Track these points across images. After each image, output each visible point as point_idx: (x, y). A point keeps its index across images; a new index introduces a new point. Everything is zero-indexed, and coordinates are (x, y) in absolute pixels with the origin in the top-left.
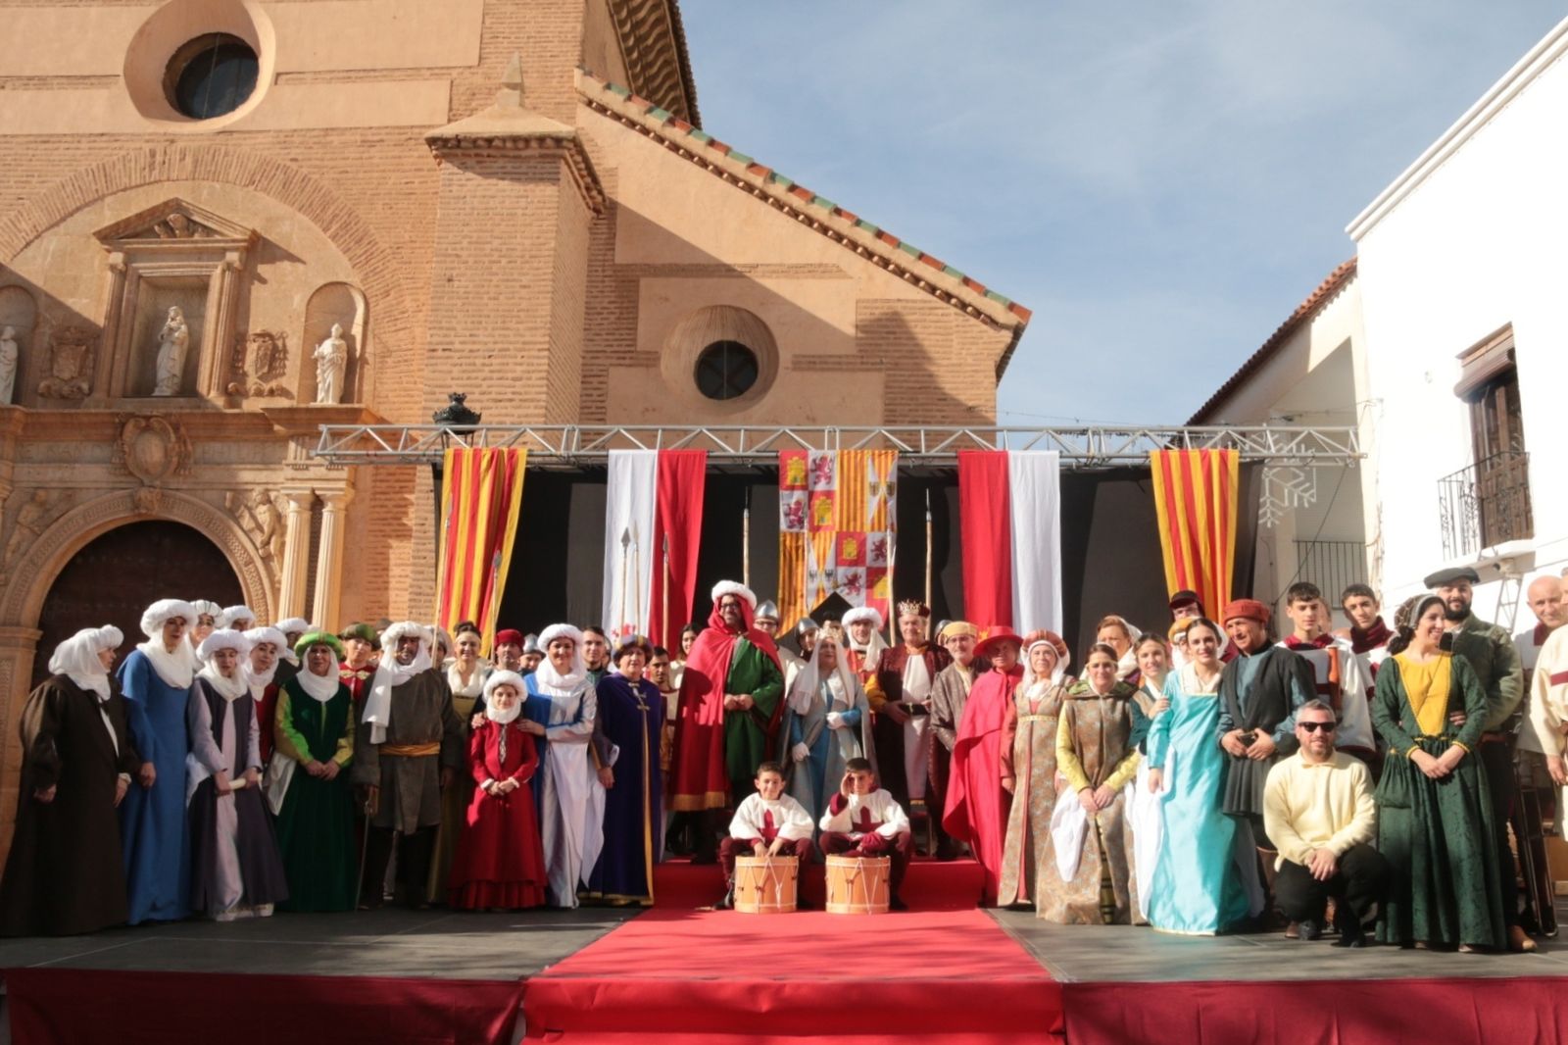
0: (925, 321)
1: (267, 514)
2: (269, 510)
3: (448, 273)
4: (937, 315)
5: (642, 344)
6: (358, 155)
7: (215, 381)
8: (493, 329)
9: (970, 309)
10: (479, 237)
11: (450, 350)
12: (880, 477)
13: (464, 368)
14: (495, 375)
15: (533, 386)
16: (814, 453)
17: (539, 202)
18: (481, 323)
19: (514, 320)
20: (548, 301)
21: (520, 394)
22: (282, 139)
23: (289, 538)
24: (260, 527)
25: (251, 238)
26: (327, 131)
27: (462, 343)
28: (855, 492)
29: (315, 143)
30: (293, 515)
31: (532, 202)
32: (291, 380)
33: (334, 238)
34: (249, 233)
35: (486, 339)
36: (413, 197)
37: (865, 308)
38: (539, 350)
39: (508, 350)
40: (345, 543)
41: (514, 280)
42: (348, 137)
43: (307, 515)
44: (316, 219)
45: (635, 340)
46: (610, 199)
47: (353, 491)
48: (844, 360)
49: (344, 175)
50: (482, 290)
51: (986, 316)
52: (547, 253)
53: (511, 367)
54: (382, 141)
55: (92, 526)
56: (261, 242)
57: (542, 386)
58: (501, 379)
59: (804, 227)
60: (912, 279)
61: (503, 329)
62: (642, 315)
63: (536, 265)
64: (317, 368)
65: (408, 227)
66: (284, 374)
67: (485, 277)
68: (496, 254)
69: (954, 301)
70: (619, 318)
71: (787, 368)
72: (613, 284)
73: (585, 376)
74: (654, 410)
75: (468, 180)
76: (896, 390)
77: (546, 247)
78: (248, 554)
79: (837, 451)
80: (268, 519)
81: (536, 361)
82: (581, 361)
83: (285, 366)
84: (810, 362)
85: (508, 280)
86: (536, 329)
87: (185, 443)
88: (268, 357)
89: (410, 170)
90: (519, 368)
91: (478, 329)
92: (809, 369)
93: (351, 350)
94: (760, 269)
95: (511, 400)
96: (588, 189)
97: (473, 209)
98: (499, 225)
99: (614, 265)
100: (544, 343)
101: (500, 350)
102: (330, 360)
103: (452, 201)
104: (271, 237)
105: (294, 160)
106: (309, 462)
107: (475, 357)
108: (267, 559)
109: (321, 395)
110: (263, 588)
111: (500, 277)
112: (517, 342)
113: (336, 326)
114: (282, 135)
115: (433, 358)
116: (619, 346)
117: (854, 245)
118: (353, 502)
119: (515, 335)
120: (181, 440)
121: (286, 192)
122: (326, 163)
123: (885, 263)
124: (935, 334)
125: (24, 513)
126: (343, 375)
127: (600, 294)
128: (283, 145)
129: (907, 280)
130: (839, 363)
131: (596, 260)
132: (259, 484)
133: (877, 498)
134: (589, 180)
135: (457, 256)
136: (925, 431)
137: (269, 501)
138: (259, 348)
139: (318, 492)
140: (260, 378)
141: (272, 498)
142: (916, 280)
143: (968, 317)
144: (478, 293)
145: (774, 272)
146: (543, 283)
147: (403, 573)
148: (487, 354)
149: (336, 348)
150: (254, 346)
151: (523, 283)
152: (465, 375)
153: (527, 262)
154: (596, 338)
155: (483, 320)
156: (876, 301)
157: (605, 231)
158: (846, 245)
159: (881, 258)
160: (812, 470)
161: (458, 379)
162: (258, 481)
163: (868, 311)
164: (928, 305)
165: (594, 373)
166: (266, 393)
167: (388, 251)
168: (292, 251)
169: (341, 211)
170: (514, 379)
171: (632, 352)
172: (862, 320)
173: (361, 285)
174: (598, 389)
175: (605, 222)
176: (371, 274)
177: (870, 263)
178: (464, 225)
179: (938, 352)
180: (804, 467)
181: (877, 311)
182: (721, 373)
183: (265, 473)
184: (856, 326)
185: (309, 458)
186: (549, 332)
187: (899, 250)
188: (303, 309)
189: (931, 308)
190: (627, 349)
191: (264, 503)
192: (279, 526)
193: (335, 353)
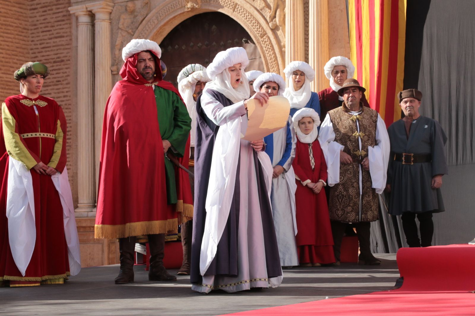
40: (329, 8)
55: (162, 23)
78: (263, 28)
108: (275, 30)
125: (122, 21)
192: (280, 1)
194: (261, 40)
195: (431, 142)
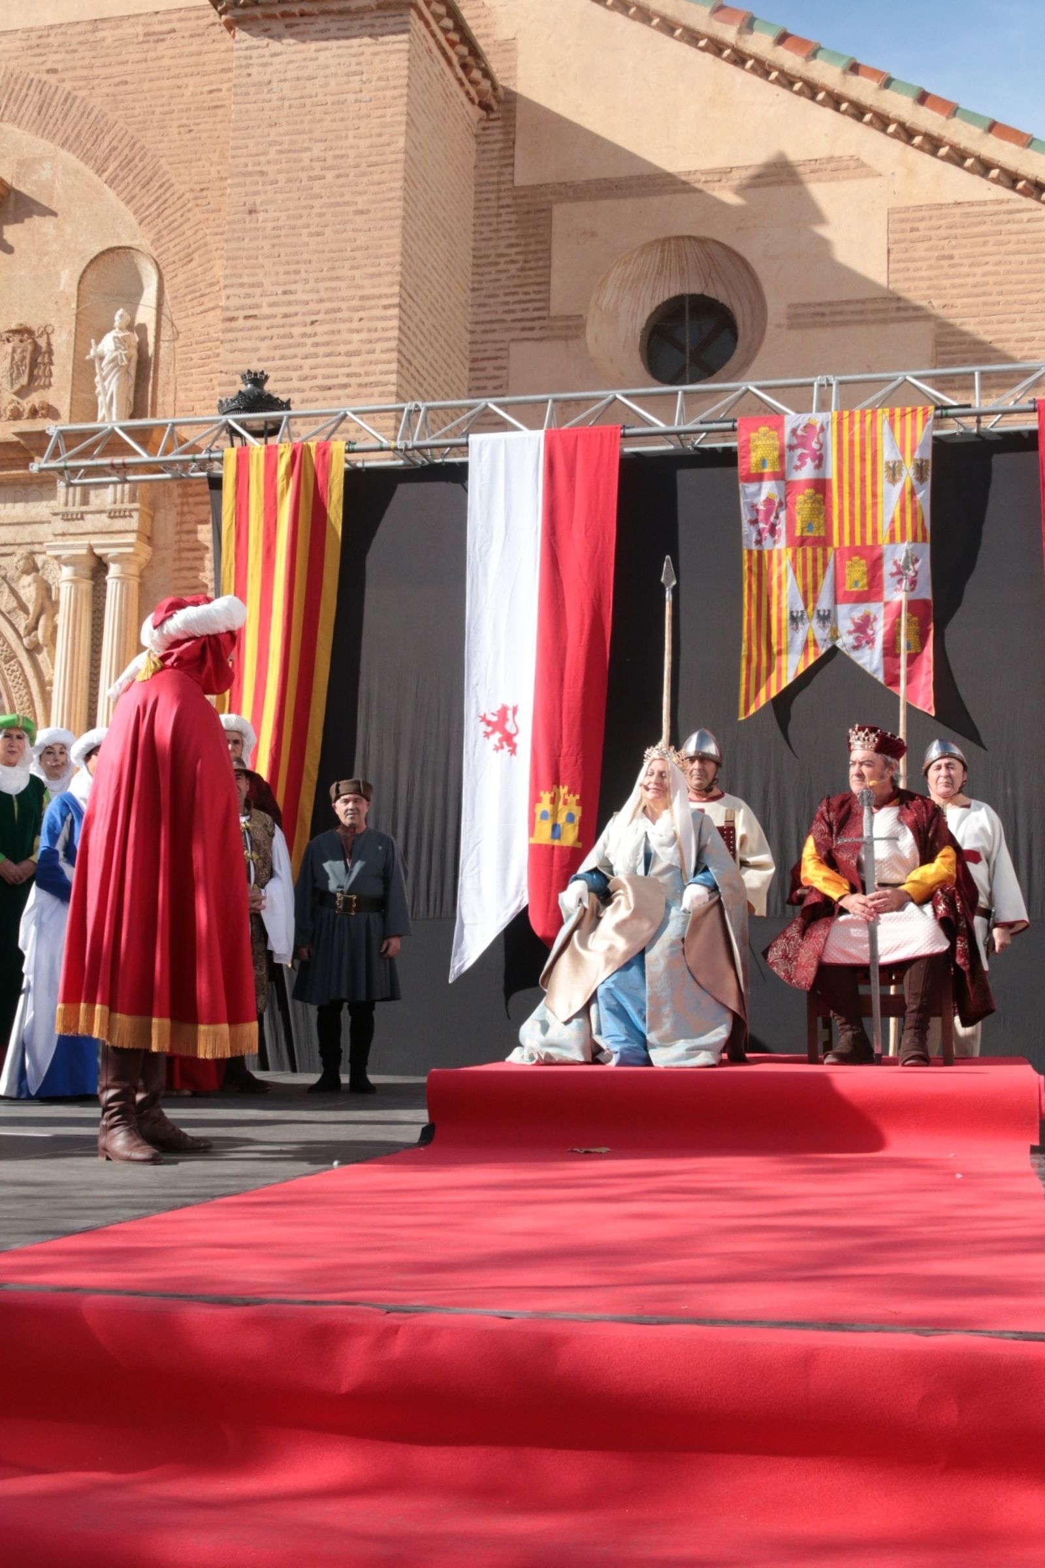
0: (1001, 233)
1: (33, 588)
2: (35, 581)
3: (250, 200)
4: (1021, 222)
5: (558, 305)
6: (143, 56)
8: (317, 280)
10: (292, 142)
11: (255, 317)
12: (903, 452)
13: (276, 342)
14: (321, 350)
15: (377, 363)
16: (793, 420)
17: (379, 79)
18: (297, 272)
19: (347, 264)
20: (398, 230)
21: (359, 375)
22: (34, 42)
23: (62, 619)
24: (23, 608)
26: (96, 23)
27: (273, 305)
28: (863, 480)
29: (80, 43)
30: (67, 587)
31: (369, 81)
32: (59, 394)
33: (111, 182)
35: (306, 297)
36: (220, 111)
37: (902, 221)
38: (386, 307)
39: (339, 310)
41: (347, 204)
42: (127, 30)
43: (86, 585)
44: (86, 157)
45: (547, 300)
46: (503, 87)
47: (149, 549)
48: (870, 306)
49: (122, 88)
50: (300, 223)
52: (393, 157)
53: (345, 336)
54: (174, 31)
56: (12, 197)
57: (389, 362)
58: (329, 355)
59: (804, 101)
60: (978, 168)
61: (331, 279)
62: (557, 261)
63: (376, 177)
64: (95, 375)
65: (215, 157)
66: (50, 385)
67: (303, 202)
68: (317, 165)
70: (522, 269)
71: (779, 326)
72: (513, 217)
73: (474, 360)
75: (274, 55)
76: (954, 348)
77: (392, 148)
78: (9, 646)
79: (833, 414)
80: (34, 595)
81: (380, 324)
82: (468, 337)
83: (51, 375)
84: (816, 314)
85: (338, 205)
86: (380, 275)
88: (27, 361)
89: (215, 72)
90: (357, 337)
91: (295, 282)
92: (814, 325)
93: (142, 347)
94: (735, 172)
95: (345, 386)
96: (465, 67)
97: (283, 99)
98: (321, 120)
99: (514, 187)
100: (392, 295)
101: (328, 312)
102: (114, 360)
103: (252, 90)
104: (25, 189)
105: (54, 71)
106: (84, 508)
107: (292, 325)
109: (102, 412)
110: (29, 693)
111: (325, 200)
112: (353, 298)
113: (120, 312)
114: (33, 35)
115: (231, 330)
116: (524, 310)
117: (882, 122)
118: (149, 565)
119: (349, 287)
121: (43, 124)
122: (96, 71)
123: (933, 144)
124: (1019, 252)
126: (132, 382)
127: (493, 235)
128: (37, 51)
129: (969, 170)
130: (862, 312)
131: (488, 183)
132: (20, 545)
133: (899, 485)
134: (464, 50)
135: (262, 173)
136: (982, 373)
137: (34, 569)
138: (14, 351)
139: (98, 551)
140: (18, 393)
141: (40, 565)
142: (984, 167)
144: (293, 228)
145: (758, 176)
146: (388, 204)
148: (309, 319)
149: (120, 342)
151: (360, 207)
152: (278, 353)
153: (364, 174)
154: (491, 301)
155: (302, 267)
156: (921, 208)
157: (501, 137)
158: (870, 123)
159: (928, 137)
160: (791, 448)
161: (268, 359)
162: (19, 541)
163: (908, 226)
164: (1004, 207)
165: (487, 355)
166: (26, 415)
167: (189, 195)
168: (53, 207)
169: (120, 141)
170: (349, 354)
171: (544, 318)
172: (896, 242)
173: (151, 250)
174: (495, 378)
175: (499, 123)
176: (165, 232)
177: (909, 148)
178: (270, 126)
179: (1022, 282)
180: (777, 443)
181: (921, 225)
182: (682, 349)
183: (29, 528)
184: (889, 252)
185: (85, 501)
186: (398, 278)
187: (956, 121)
188: (73, 290)
189: (1011, 212)
190: (536, 314)
191: (26, 572)
192: (48, 601)
193: (117, 349)
195: (386, 880)
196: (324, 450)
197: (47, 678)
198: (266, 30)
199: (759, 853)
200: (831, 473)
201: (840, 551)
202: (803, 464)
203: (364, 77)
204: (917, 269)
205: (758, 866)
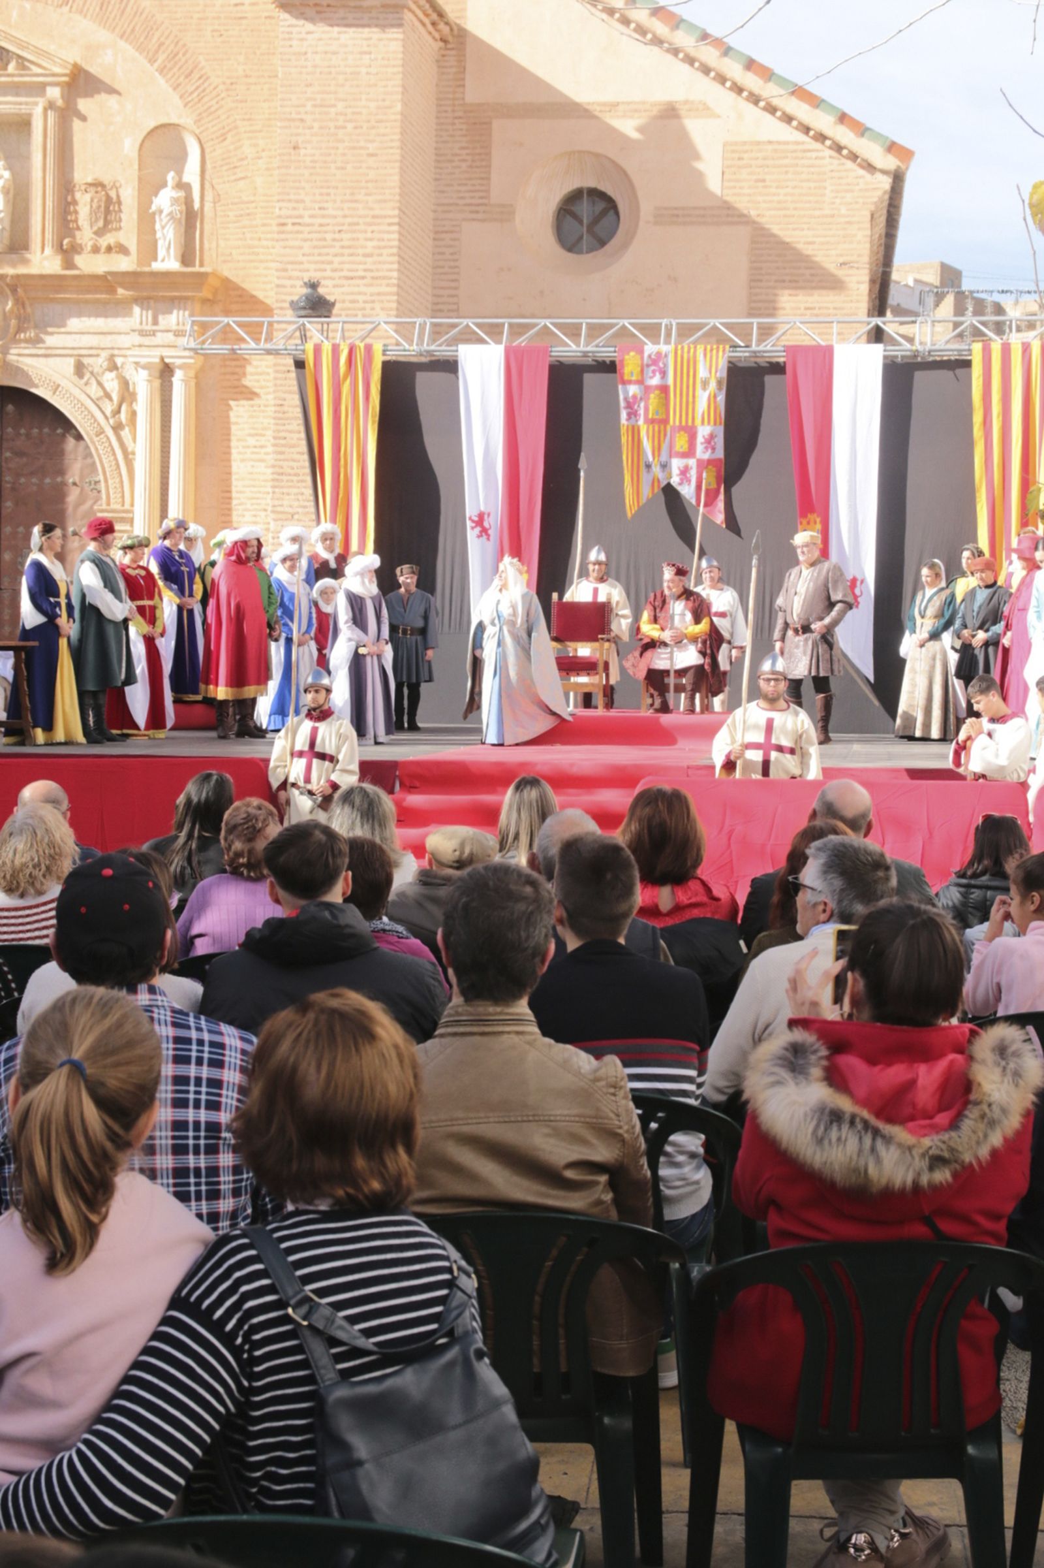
0: (797, 165)
1: (115, 382)
2: (116, 377)
3: (294, 139)
4: (810, 158)
5: (495, 196)
7: (49, 236)
8: (342, 201)
9: (845, 152)
10: (323, 100)
11: (299, 224)
12: (710, 372)
13: (315, 243)
14: (347, 251)
15: (384, 263)
16: (649, 348)
17: (383, 59)
18: (328, 194)
19: (363, 192)
20: (397, 170)
21: (371, 271)
24: (108, 396)
25: (72, 72)
27: (312, 216)
28: (687, 388)
30: (143, 384)
31: (376, 59)
32: (128, 234)
33: (161, 71)
34: (70, 67)
35: (335, 213)
37: (733, 151)
38: (390, 224)
39: (358, 224)
40: (197, 412)
41: (361, 148)
43: (157, 383)
44: (140, 49)
45: (488, 191)
46: (457, 25)
47: (199, 360)
48: (708, 212)
50: (329, 159)
51: (863, 160)
52: (393, 117)
53: (362, 242)
56: (83, 77)
57: (392, 263)
58: (351, 255)
59: (668, 57)
60: (784, 118)
61: (352, 201)
62: (495, 161)
63: (382, 131)
64: (155, 223)
66: (120, 228)
67: (331, 144)
68: (341, 118)
69: (828, 143)
70: (471, 167)
71: (647, 222)
72: (464, 127)
73: (436, 233)
74: (509, 269)
75: (308, 33)
76: (765, 246)
77: (392, 110)
78: (99, 424)
79: (673, 346)
80: (116, 387)
81: (386, 236)
82: (431, 215)
83: (120, 220)
84: (672, 216)
85: (354, 148)
86: (385, 201)
87: (23, 305)
88: (102, 209)
90: (370, 244)
91: (327, 202)
92: (671, 223)
94: (620, 105)
95: (363, 278)
96: (434, 24)
97: (315, 66)
98: (343, 85)
99: (465, 104)
100: (394, 216)
101: (350, 224)
102: (170, 214)
103: (293, 58)
104: (92, 70)
106: (155, 328)
107: (326, 232)
108: (117, 428)
109: (161, 253)
110: (116, 459)
111: (347, 144)
112: (367, 216)
113: (171, 172)
115: (283, 232)
116: (472, 198)
117: (722, 79)
118: (202, 372)
119: (364, 209)
120: (19, 302)
121: (104, 18)
123: (755, 99)
124: (808, 181)
126: (183, 230)
127: (450, 139)
129: (778, 119)
130: (703, 216)
131: (445, 99)
132: (103, 349)
133: (707, 393)
136: (758, 324)
137: (113, 367)
138: (92, 200)
139: (167, 360)
140: (96, 233)
141: (119, 365)
142: (788, 119)
143: (844, 160)
144: (325, 162)
145: (636, 111)
146: (390, 151)
147: (258, 444)
148: (337, 228)
149: (175, 201)
150: (88, 197)
151: (371, 151)
152: (316, 251)
153: (373, 127)
154: (447, 189)
155: (332, 191)
156: (745, 143)
157: (455, 64)
158: (713, 79)
159: (751, 94)
160: (648, 366)
161: (309, 255)
162: (102, 346)
163: (736, 155)
164: (801, 147)
165: (445, 229)
166: (103, 250)
167: (221, 87)
168: (117, 86)
169: (167, 38)
170: (366, 255)
171: (485, 205)
172: (729, 167)
173: (194, 128)
174: (450, 246)
175: (453, 52)
176: (204, 115)
177: (739, 99)
178: (307, 86)
179: (810, 202)
180: (639, 362)
181: (745, 156)
182: (581, 222)
183: (109, 337)
184: (723, 173)
185: (155, 322)
186: (398, 205)
187: (771, 85)
188: (135, 155)
189: (805, 151)
190: (480, 201)
191: (110, 370)
192: (127, 394)
193: (172, 205)
194: (96, 439)
195: (426, 618)
196: (369, 349)
197: (130, 450)
198: (302, 14)
199: (623, 608)
200: (670, 381)
201: (673, 428)
202: (654, 375)
203: (373, 56)
204: (741, 188)
205: (624, 617)
